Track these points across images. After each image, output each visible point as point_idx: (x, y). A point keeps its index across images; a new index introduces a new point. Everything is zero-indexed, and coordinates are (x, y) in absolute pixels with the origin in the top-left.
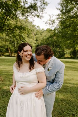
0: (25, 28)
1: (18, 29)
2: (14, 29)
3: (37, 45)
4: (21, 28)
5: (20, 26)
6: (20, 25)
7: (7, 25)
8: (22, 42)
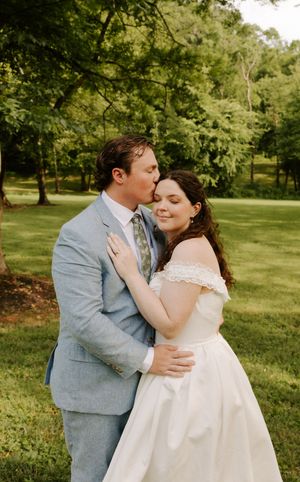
0: (195, 57)
1: (162, 64)
2: (143, 65)
3: (261, 131)
4: (178, 61)
5: (172, 52)
6: (169, 48)
7: (111, 50)
8: (184, 119)
